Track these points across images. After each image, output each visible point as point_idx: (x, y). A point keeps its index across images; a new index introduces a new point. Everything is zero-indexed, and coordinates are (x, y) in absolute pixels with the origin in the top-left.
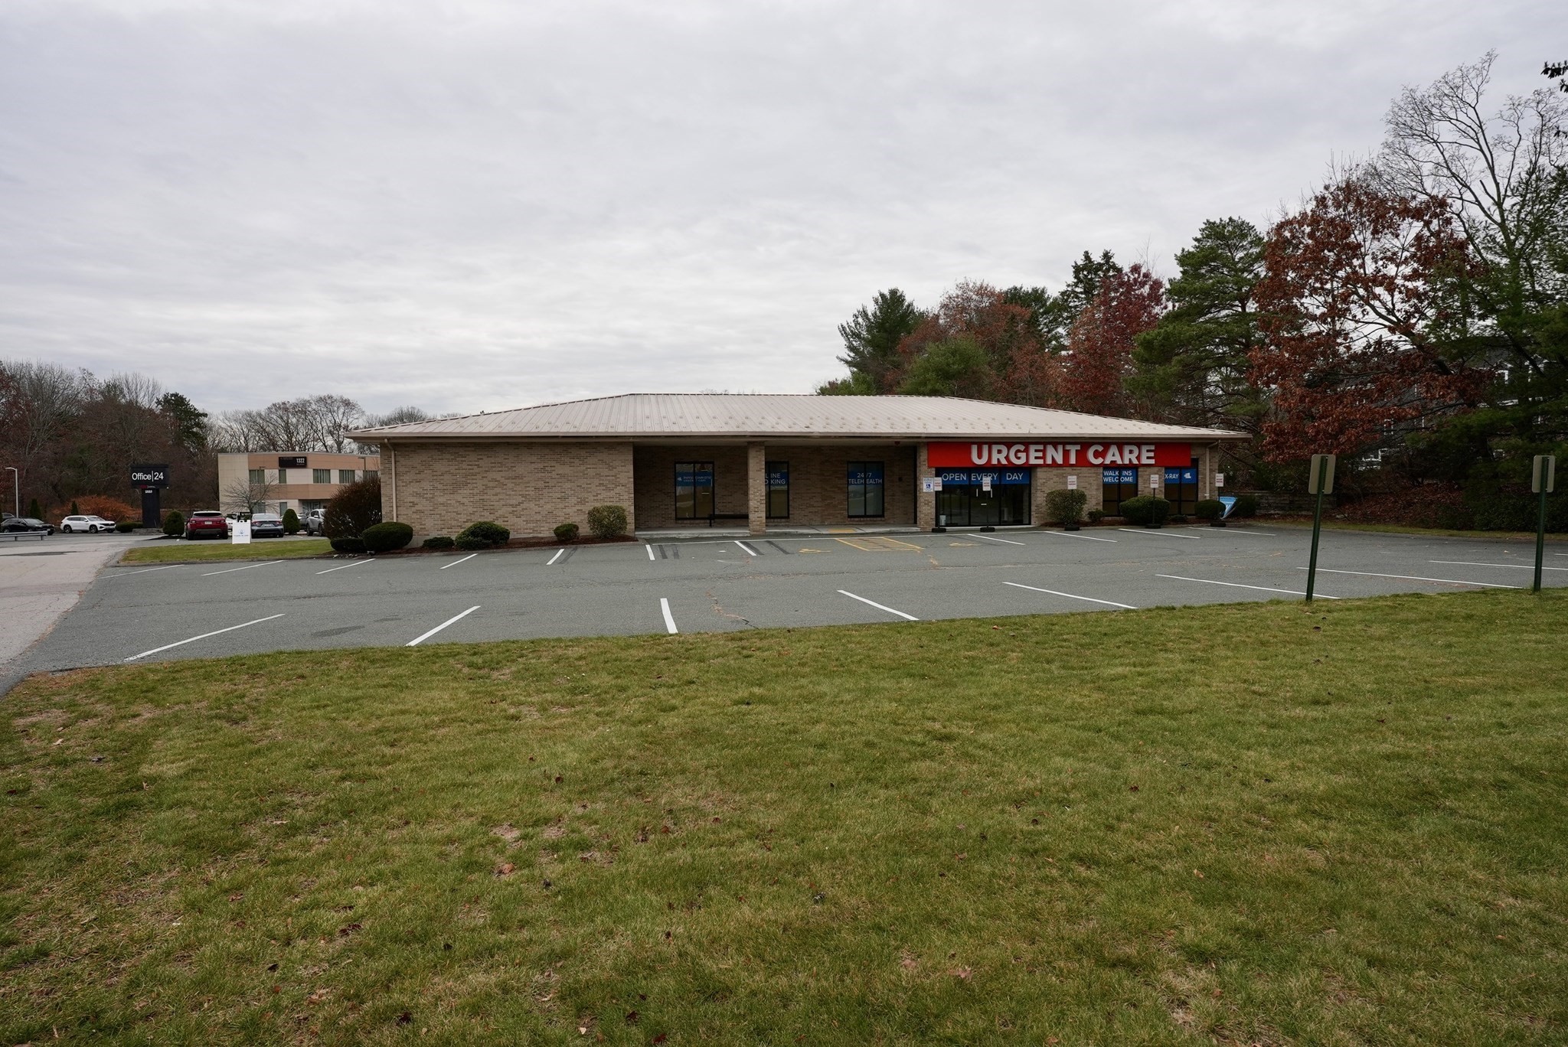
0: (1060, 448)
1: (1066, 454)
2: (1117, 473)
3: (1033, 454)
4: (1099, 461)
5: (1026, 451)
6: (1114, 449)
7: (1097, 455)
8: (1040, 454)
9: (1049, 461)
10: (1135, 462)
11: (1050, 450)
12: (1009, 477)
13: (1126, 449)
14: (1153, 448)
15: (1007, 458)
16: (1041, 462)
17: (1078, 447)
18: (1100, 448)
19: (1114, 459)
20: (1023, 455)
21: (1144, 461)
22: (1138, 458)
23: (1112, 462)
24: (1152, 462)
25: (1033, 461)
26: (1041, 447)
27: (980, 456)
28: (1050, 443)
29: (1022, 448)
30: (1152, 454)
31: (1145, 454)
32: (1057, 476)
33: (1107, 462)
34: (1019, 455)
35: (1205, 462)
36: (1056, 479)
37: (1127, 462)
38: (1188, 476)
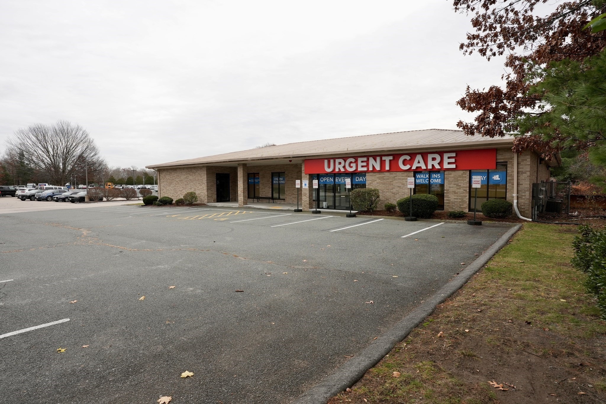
0: (378, 159)
1: (382, 163)
2: (427, 176)
3: (360, 164)
4: (408, 167)
5: (356, 162)
6: (419, 158)
7: (405, 162)
8: (365, 164)
9: (371, 169)
10: (437, 167)
11: (371, 161)
12: (357, 179)
13: (430, 157)
14: (454, 155)
15: (344, 167)
16: (365, 169)
17: (391, 158)
18: (408, 158)
19: (419, 165)
20: (354, 165)
21: (446, 166)
22: (441, 163)
23: (417, 167)
24: (453, 166)
25: (360, 169)
26: (365, 159)
27: (329, 167)
28: (371, 156)
29: (353, 160)
30: (453, 160)
31: (446, 160)
32: (379, 178)
33: (414, 168)
34: (352, 165)
35: (513, 165)
36: (378, 181)
37: (430, 167)
38: (496, 177)
